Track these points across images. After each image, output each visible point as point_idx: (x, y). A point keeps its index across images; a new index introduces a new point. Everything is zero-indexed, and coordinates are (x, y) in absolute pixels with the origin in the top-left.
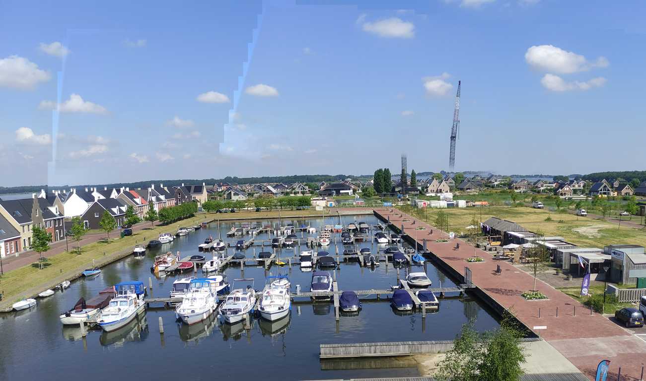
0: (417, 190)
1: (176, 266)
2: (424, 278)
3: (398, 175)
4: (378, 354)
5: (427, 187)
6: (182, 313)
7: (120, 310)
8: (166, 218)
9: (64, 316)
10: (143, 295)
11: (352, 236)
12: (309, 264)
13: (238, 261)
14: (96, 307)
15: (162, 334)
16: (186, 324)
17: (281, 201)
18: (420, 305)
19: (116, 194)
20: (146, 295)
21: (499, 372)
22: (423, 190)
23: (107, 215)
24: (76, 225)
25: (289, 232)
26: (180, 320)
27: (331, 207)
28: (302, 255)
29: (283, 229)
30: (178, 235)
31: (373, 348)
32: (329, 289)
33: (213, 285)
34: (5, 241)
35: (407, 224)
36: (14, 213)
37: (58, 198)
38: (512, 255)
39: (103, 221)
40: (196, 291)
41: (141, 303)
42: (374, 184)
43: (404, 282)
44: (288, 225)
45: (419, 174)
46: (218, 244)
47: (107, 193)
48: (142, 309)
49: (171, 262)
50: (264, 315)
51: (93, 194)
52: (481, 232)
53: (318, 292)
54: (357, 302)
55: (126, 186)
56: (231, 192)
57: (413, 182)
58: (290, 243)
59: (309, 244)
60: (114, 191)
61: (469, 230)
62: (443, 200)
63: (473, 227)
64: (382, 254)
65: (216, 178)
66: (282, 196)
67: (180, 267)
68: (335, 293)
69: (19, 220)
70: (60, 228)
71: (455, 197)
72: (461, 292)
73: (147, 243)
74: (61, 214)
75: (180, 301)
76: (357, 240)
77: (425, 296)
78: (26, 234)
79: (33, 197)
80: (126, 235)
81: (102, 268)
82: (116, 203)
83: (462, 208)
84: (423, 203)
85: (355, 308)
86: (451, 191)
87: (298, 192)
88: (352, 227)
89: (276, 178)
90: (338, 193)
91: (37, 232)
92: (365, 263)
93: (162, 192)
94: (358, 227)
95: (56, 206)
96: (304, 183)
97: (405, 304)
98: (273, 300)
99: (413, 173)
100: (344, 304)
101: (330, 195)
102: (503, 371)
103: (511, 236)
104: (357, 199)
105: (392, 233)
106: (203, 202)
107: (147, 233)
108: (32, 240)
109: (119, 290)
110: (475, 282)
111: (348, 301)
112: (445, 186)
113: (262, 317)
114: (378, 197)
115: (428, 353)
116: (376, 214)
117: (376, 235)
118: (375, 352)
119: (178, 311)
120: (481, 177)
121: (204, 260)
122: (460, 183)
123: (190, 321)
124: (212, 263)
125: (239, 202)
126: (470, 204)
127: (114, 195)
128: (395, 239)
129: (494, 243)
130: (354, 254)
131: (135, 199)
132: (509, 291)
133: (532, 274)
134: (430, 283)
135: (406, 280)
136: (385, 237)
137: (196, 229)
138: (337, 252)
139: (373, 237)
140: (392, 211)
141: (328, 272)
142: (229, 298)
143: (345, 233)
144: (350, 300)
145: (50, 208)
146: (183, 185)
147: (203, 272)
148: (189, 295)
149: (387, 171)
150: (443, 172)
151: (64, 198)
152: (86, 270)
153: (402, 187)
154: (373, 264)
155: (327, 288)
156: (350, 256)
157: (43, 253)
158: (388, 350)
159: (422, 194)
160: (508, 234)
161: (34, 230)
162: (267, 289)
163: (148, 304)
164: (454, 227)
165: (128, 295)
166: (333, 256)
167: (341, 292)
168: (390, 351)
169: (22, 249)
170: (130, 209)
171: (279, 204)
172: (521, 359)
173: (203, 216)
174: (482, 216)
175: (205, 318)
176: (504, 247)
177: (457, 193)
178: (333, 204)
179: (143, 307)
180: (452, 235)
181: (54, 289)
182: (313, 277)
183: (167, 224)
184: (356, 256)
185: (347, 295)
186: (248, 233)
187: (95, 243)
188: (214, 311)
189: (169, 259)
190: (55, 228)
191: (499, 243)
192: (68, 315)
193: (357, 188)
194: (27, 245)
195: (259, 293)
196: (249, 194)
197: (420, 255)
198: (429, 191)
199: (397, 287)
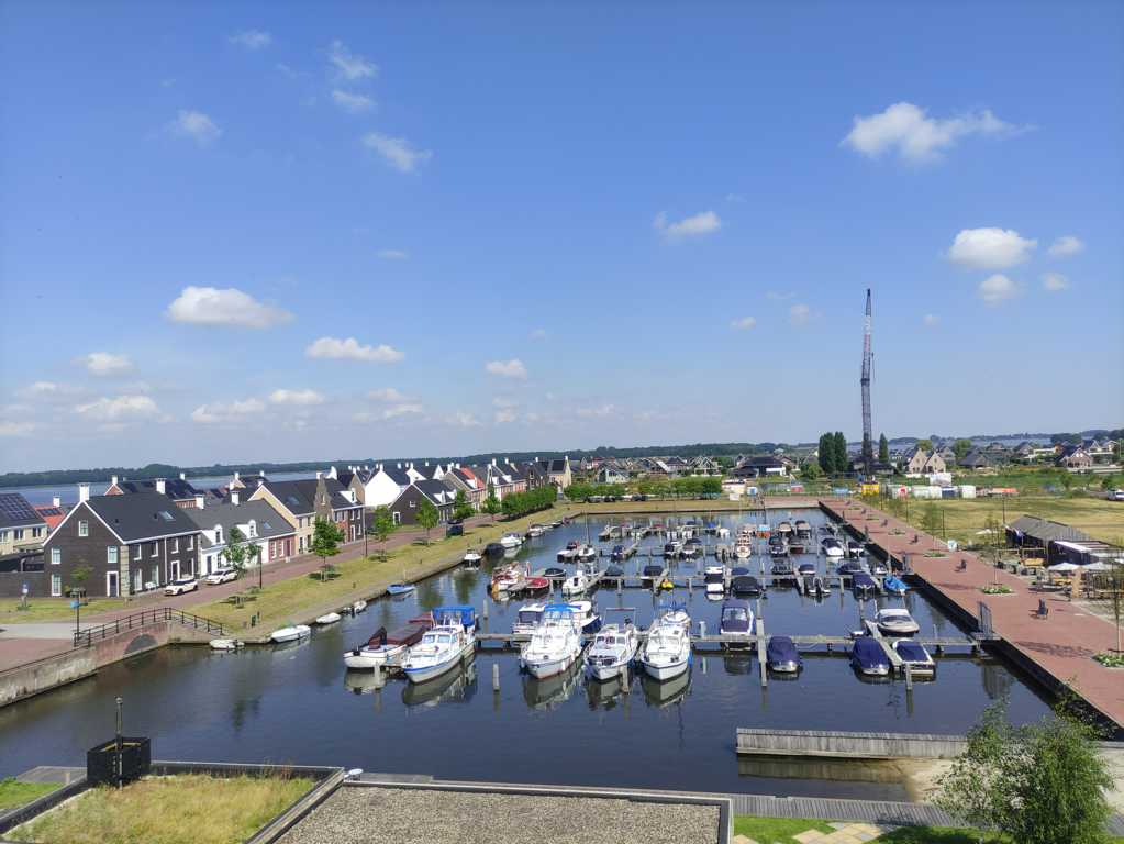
0: (891, 468)
1: (524, 584)
2: (905, 619)
3: (859, 443)
4: (833, 753)
5: (907, 463)
6: (531, 658)
7: (437, 648)
8: (512, 510)
9: (350, 654)
10: (473, 627)
11: (785, 543)
12: (718, 587)
13: (613, 578)
14: (401, 643)
15: (497, 691)
16: (534, 678)
17: (677, 485)
18: (902, 667)
19: (442, 473)
20: (477, 628)
21: (1064, 806)
22: (900, 466)
23: (427, 503)
24: (382, 520)
25: (690, 534)
26: (527, 670)
27: (753, 494)
28: (709, 572)
29: (681, 529)
30: (528, 536)
31: (824, 740)
32: (749, 631)
33: (577, 616)
34: (270, 540)
35: (875, 525)
36: (287, 500)
37: (356, 477)
38: (1066, 583)
39: (421, 513)
40: (553, 625)
41: (470, 640)
42: (820, 459)
43: (872, 625)
44: (689, 524)
45: (895, 442)
46: (586, 551)
47: (428, 472)
48: (470, 649)
49: (517, 577)
50: (650, 670)
51: (408, 473)
52: (1004, 541)
53: (733, 636)
54: (796, 655)
55: (456, 460)
56: (604, 472)
57: (883, 455)
58: (691, 552)
59: (720, 556)
60: (439, 469)
61: (982, 537)
62: (934, 485)
63: (988, 531)
64: (835, 575)
65: (585, 449)
66: (678, 477)
67: (530, 585)
68: (759, 638)
69: (294, 510)
70: (357, 523)
71: (956, 480)
72: (974, 647)
73: (484, 546)
74: (359, 503)
75: (527, 640)
76: (794, 551)
77: (909, 652)
78: (305, 530)
79: (318, 477)
80: (454, 534)
81: (417, 582)
82: (442, 486)
83: (969, 500)
84: (899, 490)
85: (791, 666)
86: (948, 468)
87: (703, 472)
88: (785, 529)
89: (670, 448)
90: (763, 473)
91: (321, 528)
92: (806, 590)
93: (508, 470)
94: (795, 528)
95: (353, 489)
96: (712, 457)
97: (876, 663)
98: (664, 645)
99: (883, 440)
100: (775, 657)
101: (751, 475)
102: (1071, 804)
103: (1063, 548)
104: (793, 483)
105: (850, 539)
106: (565, 486)
107: (486, 532)
108: (312, 538)
109: (439, 617)
110: (999, 631)
111: (781, 653)
112: (937, 461)
113: (647, 674)
114: (825, 479)
115: (922, 757)
116: (823, 508)
117: (823, 542)
118: (828, 749)
119: (523, 655)
120: (1003, 446)
121: (563, 575)
122: (964, 456)
123: (541, 673)
124: (576, 580)
125: (616, 486)
126: (984, 492)
127: (439, 474)
128: (854, 550)
129: (1030, 561)
130: (789, 573)
131: (469, 481)
132: (1066, 648)
133: (1112, 620)
134: (917, 628)
135: (875, 621)
136: (839, 547)
137: (555, 526)
138: (763, 570)
139: (819, 546)
140: (849, 503)
141: (748, 602)
142: (599, 639)
143: (775, 539)
144: (784, 650)
145: (343, 493)
146: (537, 459)
147: (564, 595)
148: (541, 631)
149: (839, 436)
150: (934, 438)
151: (365, 477)
152: (393, 586)
153: (865, 462)
154: (819, 591)
155: (745, 630)
156: (783, 577)
157: (328, 558)
158: (850, 746)
159: (898, 474)
160: (1057, 545)
161: (317, 524)
162: (655, 626)
163: (480, 642)
164: (957, 532)
165: (451, 626)
166: (756, 577)
167: (769, 637)
168: (853, 748)
169: (297, 553)
170: (461, 494)
171: (675, 489)
172: (1107, 782)
173: (565, 506)
174: (1006, 513)
175: (564, 669)
176: (1051, 568)
177: (960, 473)
178: (756, 490)
179: (471, 646)
180: (952, 545)
181: (341, 613)
182: (723, 609)
183: (514, 518)
184: (793, 577)
185: (779, 644)
186: (628, 533)
187: (408, 546)
188: (577, 658)
189: (514, 573)
190: (350, 523)
191: (1040, 561)
192: (357, 653)
193: (792, 464)
194: (305, 545)
195: (645, 633)
196: (631, 474)
197: (897, 579)
198: (911, 469)
199: (861, 633)
